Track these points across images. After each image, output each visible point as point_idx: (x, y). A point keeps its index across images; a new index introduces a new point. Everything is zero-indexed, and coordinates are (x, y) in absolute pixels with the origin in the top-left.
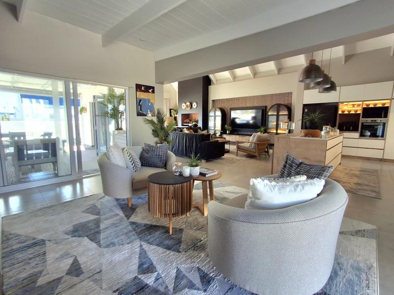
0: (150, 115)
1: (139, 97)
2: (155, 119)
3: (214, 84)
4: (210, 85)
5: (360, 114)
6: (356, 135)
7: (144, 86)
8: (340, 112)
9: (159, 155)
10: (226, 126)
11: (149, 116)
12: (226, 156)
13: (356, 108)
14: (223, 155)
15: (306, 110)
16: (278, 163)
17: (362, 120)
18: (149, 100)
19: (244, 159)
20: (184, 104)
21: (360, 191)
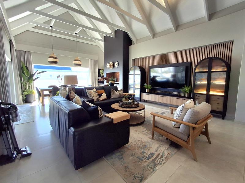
4: (131, 45)
10: (145, 84)
20: (108, 64)
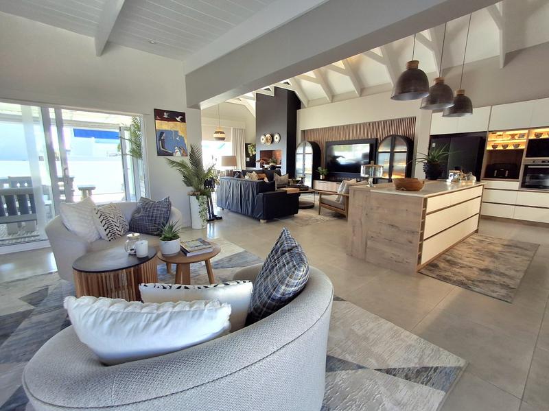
0: (178, 154)
1: (161, 129)
2: (187, 160)
3: (305, 107)
4: (300, 108)
5: (522, 150)
6: (515, 184)
7: (167, 112)
8: (489, 148)
9: (152, 216)
10: (319, 168)
11: (178, 156)
12: (301, 213)
13: (517, 141)
14: (297, 213)
15: (434, 145)
16: (354, 231)
17: (525, 160)
18: (176, 132)
19: (328, 218)
20: (263, 137)
21: (481, 284)
